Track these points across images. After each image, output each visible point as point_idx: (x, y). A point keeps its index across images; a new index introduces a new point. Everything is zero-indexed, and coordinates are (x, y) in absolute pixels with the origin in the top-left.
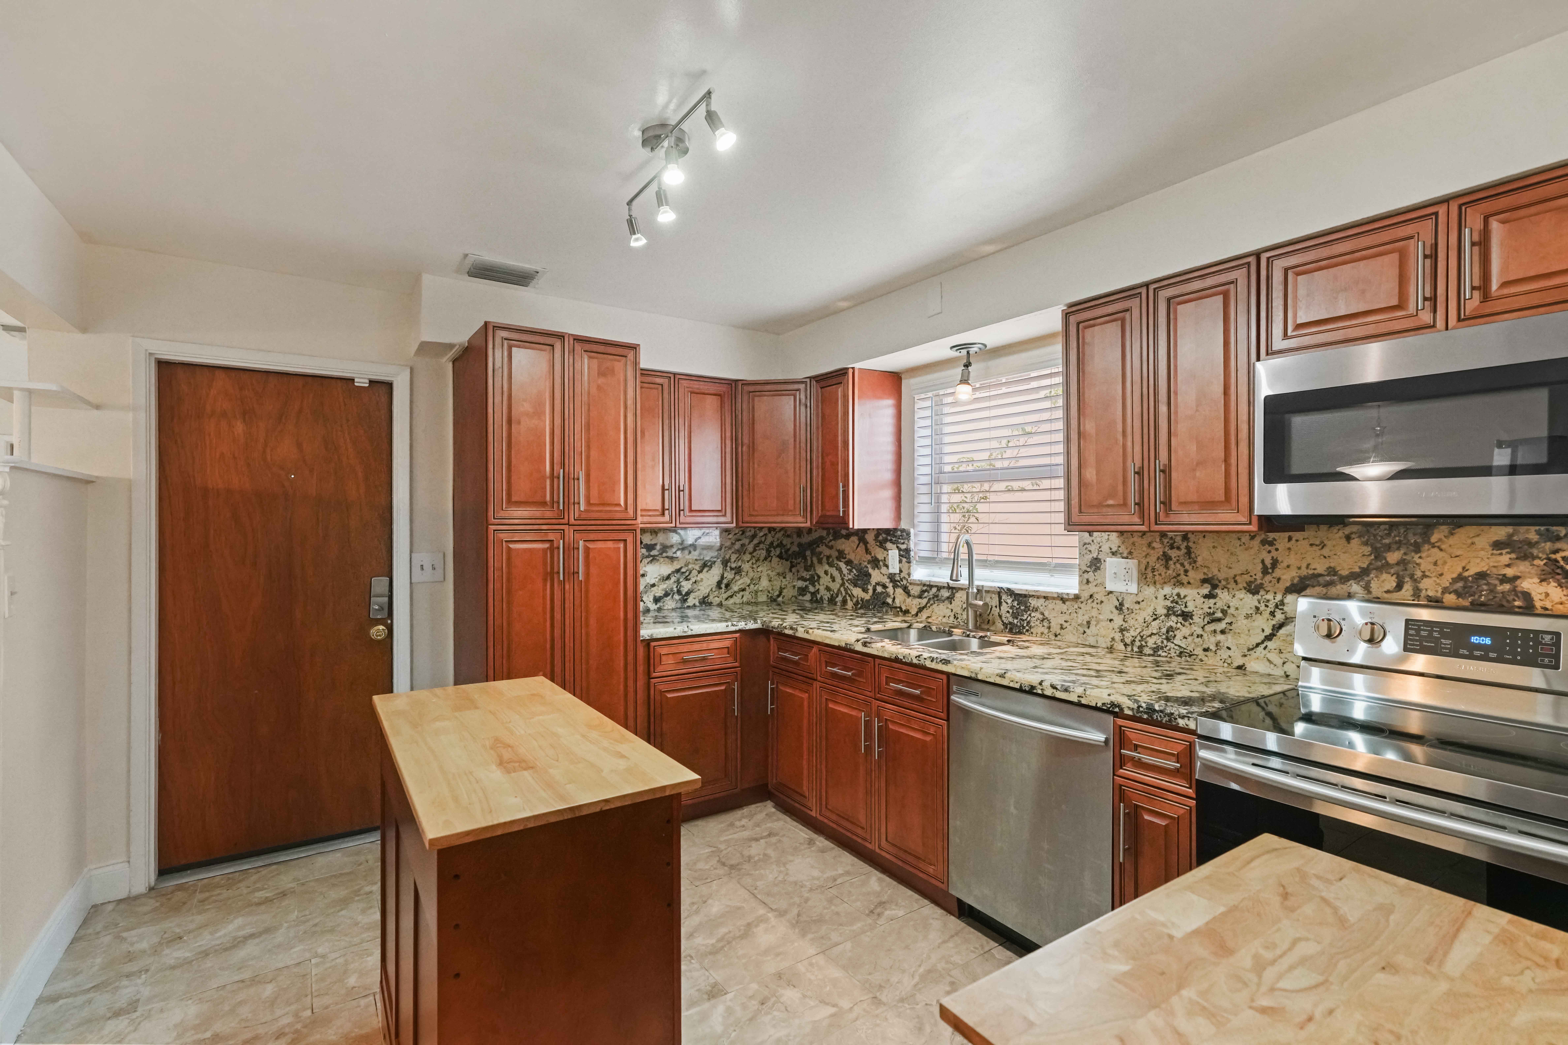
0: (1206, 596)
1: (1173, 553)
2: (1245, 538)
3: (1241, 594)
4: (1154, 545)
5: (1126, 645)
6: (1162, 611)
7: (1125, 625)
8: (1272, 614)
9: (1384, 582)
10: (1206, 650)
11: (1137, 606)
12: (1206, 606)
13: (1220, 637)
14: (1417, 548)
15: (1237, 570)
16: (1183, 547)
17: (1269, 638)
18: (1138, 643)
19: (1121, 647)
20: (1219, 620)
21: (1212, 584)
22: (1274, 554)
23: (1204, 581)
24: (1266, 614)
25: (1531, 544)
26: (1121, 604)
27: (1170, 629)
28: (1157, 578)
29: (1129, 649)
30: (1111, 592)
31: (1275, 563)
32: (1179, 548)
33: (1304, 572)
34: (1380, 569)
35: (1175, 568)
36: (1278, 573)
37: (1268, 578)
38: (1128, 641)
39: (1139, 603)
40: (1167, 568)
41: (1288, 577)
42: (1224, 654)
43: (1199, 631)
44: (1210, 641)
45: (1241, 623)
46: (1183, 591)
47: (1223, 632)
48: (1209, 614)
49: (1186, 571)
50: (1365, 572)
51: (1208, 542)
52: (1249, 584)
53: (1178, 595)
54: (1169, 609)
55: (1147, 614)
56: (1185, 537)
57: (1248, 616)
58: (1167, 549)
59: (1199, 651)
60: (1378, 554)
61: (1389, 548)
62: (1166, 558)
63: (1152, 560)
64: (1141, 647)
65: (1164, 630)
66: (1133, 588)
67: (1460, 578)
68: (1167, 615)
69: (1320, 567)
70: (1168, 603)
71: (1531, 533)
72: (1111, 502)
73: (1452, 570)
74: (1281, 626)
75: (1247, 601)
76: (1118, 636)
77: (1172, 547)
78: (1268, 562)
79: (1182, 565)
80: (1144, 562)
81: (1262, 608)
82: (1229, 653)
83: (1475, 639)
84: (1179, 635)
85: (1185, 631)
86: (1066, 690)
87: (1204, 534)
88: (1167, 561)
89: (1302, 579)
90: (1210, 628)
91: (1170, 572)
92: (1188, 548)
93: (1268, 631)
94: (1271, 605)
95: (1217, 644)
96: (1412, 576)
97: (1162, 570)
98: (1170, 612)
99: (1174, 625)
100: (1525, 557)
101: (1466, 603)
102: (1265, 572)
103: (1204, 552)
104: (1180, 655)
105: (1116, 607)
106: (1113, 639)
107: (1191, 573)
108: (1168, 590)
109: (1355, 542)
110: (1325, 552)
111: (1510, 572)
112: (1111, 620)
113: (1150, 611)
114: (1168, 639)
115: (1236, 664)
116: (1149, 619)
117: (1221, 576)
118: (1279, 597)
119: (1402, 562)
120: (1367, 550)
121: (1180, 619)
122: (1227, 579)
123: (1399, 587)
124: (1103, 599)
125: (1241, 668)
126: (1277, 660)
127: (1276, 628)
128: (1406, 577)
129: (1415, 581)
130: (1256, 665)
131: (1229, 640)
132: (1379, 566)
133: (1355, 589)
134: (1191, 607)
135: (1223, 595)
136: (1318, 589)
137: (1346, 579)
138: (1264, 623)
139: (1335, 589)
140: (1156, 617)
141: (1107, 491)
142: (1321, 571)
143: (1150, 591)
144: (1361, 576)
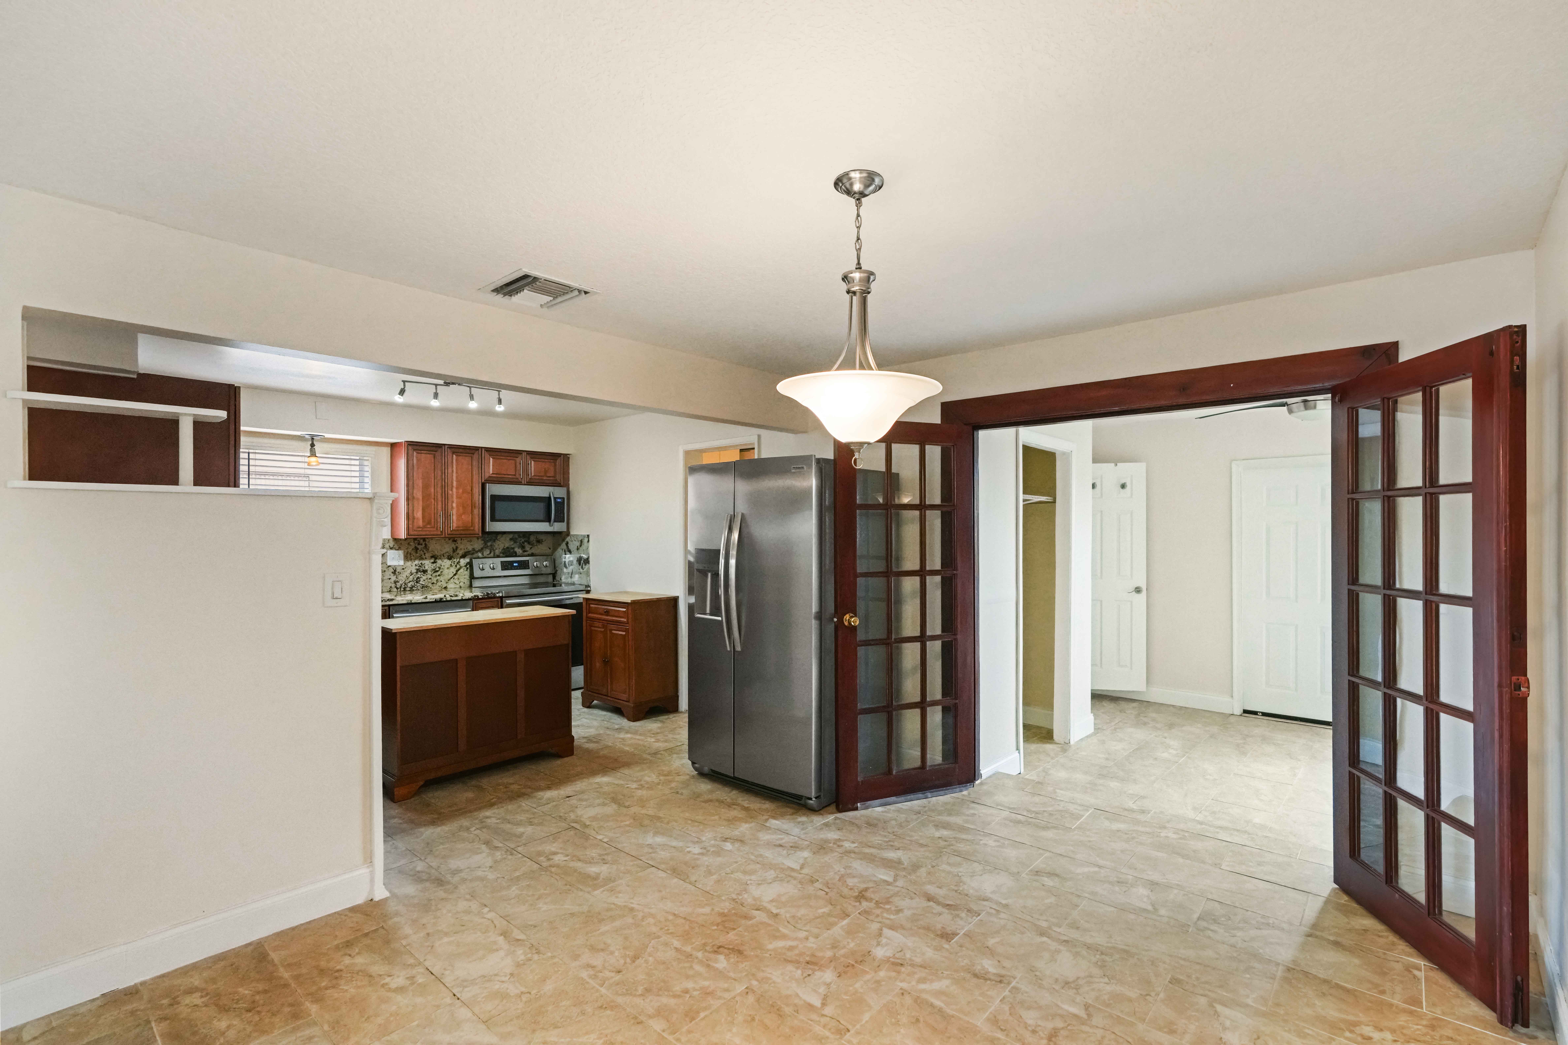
0: (433, 563)
1: (419, 547)
2: (447, 539)
3: (446, 560)
4: (411, 544)
5: (397, 588)
6: (414, 571)
7: (397, 580)
8: (456, 566)
9: (487, 552)
10: (433, 584)
11: (403, 571)
12: (432, 567)
13: (438, 578)
14: (494, 541)
15: (444, 551)
16: (423, 544)
17: (455, 575)
18: (403, 587)
19: (395, 590)
20: (437, 571)
21: (435, 558)
22: (457, 545)
23: (432, 557)
24: (454, 566)
25: (516, 539)
26: (395, 571)
27: (418, 578)
28: (412, 557)
29: (399, 590)
30: (390, 566)
31: (457, 548)
32: (421, 545)
33: (466, 550)
34: (486, 548)
35: (420, 553)
36: (458, 551)
37: (455, 553)
38: (398, 586)
39: (403, 569)
40: (417, 553)
41: (461, 553)
42: (439, 584)
43: (430, 577)
44: (434, 580)
45: (446, 571)
46: (423, 562)
47: (439, 575)
48: (434, 569)
49: (425, 554)
50: (482, 549)
51: (434, 542)
52: (448, 556)
53: (421, 563)
54: (417, 570)
55: (407, 573)
56: (424, 540)
57: (448, 568)
58: (416, 545)
59: (430, 585)
60: (485, 543)
61: (488, 541)
62: (416, 549)
63: (410, 550)
64: (405, 589)
65: (415, 579)
66: (402, 563)
67: (504, 549)
68: (417, 573)
69: (470, 548)
70: (417, 567)
71: (516, 536)
72: (429, 526)
73: (502, 547)
74: (459, 570)
75: (446, 563)
76: (393, 585)
77: (419, 544)
78: (455, 548)
79: (423, 551)
80: (406, 551)
81: (453, 564)
82: (442, 583)
83: (514, 564)
84: (422, 579)
85: (424, 578)
86: (456, 596)
87: (432, 538)
88: (416, 551)
89: (466, 553)
90: (434, 575)
91: (417, 555)
92: (426, 544)
93: (455, 573)
94: (456, 563)
95: (437, 581)
96: (493, 549)
97: (414, 554)
98: (418, 571)
99: (419, 576)
100: (515, 542)
101: (504, 556)
102: (454, 551)
103: (432, 546)
104: (422, 588)
105: (392, 573)
106: (391, 587)
107: (427, 555)
108: (417, 562)
109: (480, 540)
110: (471, 543)
111: (513, 546)
112: (389, 579)
113: (409, 572)
114: (417, 582)
115: (444, 587)
116: (408, 575)
117: (438, 554)
118: (458, 560)
119: (491, 545)
120: (483, 542)
121: (422, 573)
122: (440, 555)
123: (490, 553)
124: (386, 569)
125: (446, 588)
126: (458, 582)
127: (457, 571)
128: (492, 550)
129: (494, 551)
130: (451, 585)
131: (441, 578)
132: (485, 547)
133: (480, 555)
134: (427, 568)
135: (439, 562)
136: (470, 556)
137: (477, 552)
138: (453, 570)
139: (475, 556)
140: (411, 574)
141: (427, 521)
142: (470, 549)
143: (409, 563)
144: (481, 550)
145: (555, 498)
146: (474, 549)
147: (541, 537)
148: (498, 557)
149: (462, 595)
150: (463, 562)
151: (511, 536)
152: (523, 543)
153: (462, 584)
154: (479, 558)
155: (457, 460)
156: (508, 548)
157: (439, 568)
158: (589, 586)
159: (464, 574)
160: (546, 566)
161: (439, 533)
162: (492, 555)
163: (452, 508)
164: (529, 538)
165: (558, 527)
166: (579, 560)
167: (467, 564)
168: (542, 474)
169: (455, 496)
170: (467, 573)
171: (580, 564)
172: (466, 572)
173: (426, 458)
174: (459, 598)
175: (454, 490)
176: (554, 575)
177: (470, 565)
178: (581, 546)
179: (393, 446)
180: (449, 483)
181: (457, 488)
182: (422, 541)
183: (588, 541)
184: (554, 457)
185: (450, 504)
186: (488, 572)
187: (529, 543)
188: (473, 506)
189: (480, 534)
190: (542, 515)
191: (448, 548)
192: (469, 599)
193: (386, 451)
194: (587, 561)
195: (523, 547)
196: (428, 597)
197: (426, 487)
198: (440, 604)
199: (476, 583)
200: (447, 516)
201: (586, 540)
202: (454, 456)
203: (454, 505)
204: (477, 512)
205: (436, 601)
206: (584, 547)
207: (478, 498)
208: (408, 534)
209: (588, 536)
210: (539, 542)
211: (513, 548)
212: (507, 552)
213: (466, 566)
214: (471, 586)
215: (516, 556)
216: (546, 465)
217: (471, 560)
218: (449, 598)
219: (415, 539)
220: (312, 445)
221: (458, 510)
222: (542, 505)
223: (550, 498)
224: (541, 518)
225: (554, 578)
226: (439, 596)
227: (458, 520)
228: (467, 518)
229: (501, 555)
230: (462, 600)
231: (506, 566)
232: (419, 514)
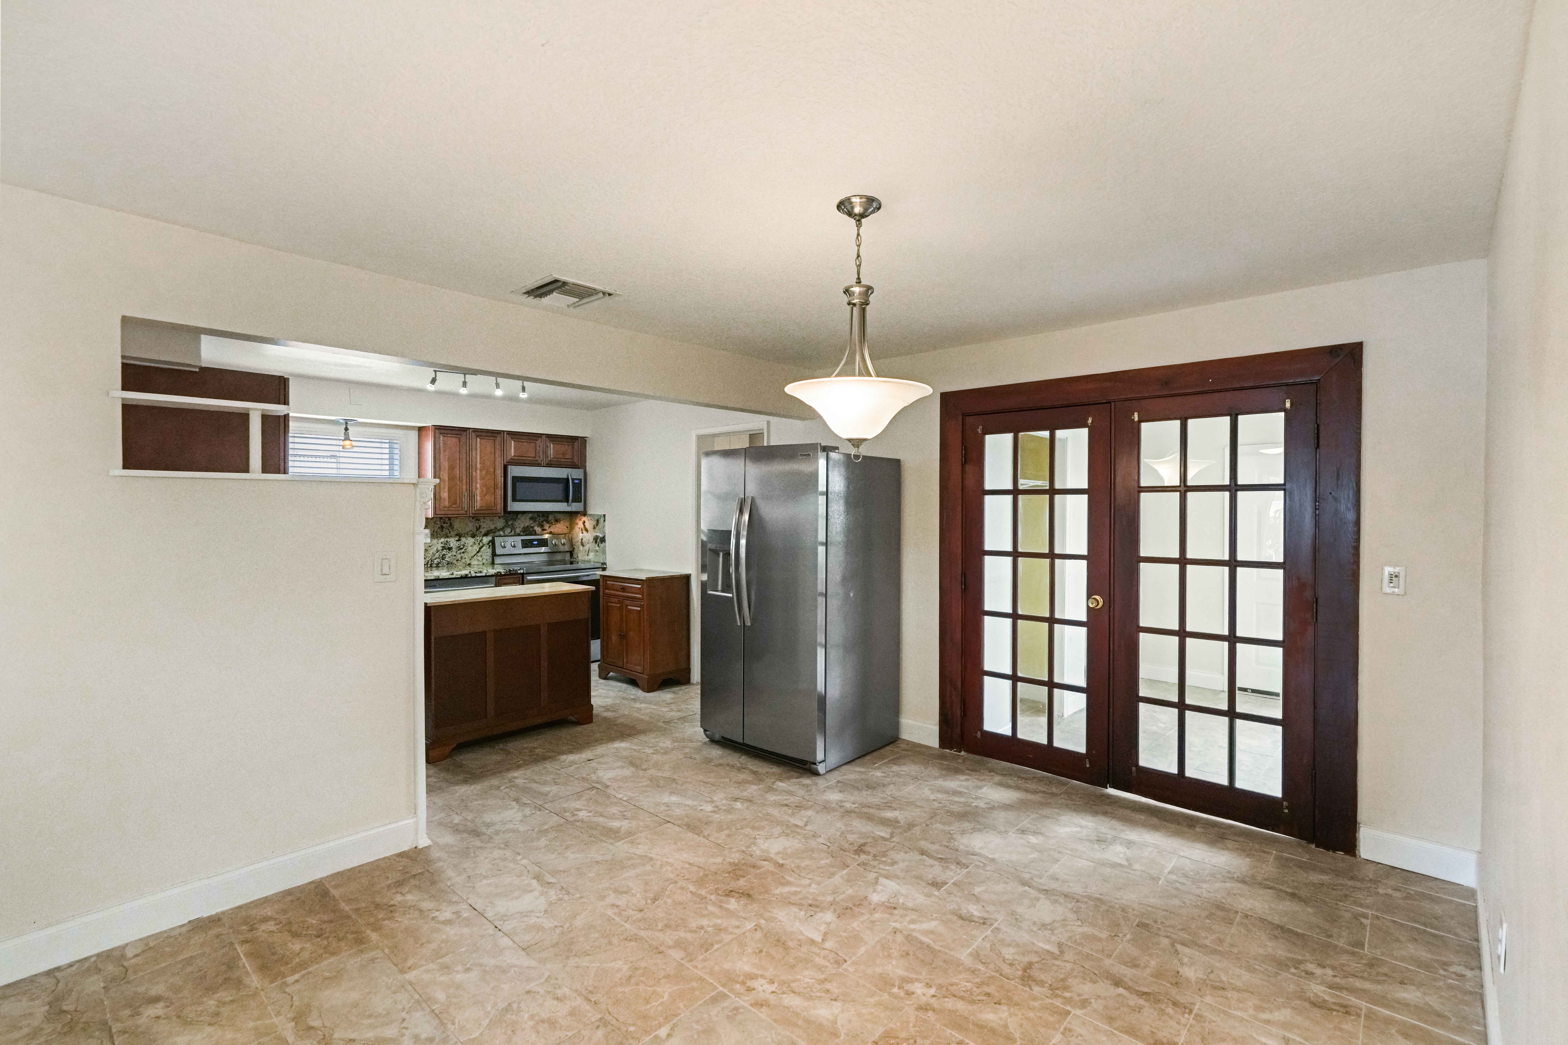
0: (457, 541)
1: (445, 526)
2: (471, 519)
3: (469, 538)
4: (438, 523)
6: (440, 548)
8: (479, 544)
9: (508, 531)
10: (458, 560)
12: (457, 544)
13: (462, 555)
14: (516, 520)
15: (468, 529)
16: (449, 522)
17: (478, 552)
20: (462, 549)
21: (460, 536)
22: (480, 524)
23: (456, 535)
24: (477, 544)
25: (535, 518)
27: (444, 555)
28: (439, 536)
31: (480, 526)
32: (447, 523)
33: (488, 529)
35: (445, 531)
36: (481, 530)
37: (478, 532)
40: (442, 531)
41: (483, 531)
42: (463, 560)
43: (455, 554)
44: (459, 557)
45: (470, 548)
46: (448, 540)
47: (463, 553)
48: (458, 547)
49: (450, 532)
50: (504, 528)
51: (458, 520)
52: (472, 534)
54: (443, 547)
56: (449, 519)
57: (471, 546)
58: (443, 524)
59: (455, 562)
60: (507, 522)
61: (509, 520)
62: (442, 527)
63: (436, 529)
64: (431, 565)
65: (442, 556)
66: (428, 540)
67: (524, 528)
68: (442, 550)
70: (443, 545)
71: (535, 515)
72: (454, 506)
73: (522, 526)
74: (482, 547)
75: (470, 541)
77: (445, 523)
78: (478, 526)
79: (448, 530)
80: (433, 529)
81: (476, 542)
82: (466, 560)
83: (534, 542)
84: (447, 556)
85: (449, 555)
86: (481, 572)
87: (456, 518)
88: (442, 529)
89: (488, 531)
90: (459, 552)
91: (443, 533)
92: (451, 523)
93: (478, 550)
94: (479, 541)
95: (461, 558)
97: (440, 532)
98: (444, 548)
99: (445, 553)
100: (535, 521)
101: (524, 534)
102: (477, 530)
103: (457, 525)
104: (448, 564)
107: (452, 533)
108: (442, 540)
109: (502, 519)
110: (494, 522)
111: (532, 525)
113: (435, 549)
114: (443, 559)
116: (435, 552)
117: (462, 533)
118: (481, 538)
119: (512, 524)
120: (504, 521)
121: (448, 550)
122: (464, 534)
123: (511, 531)
125: (469, 564)
126: (480, 559)
127: (480, 548)
128: (513, 528)
129: (515, 530)
130: (474, 562)
131: (465, 555)
132: (507, 526)
133: (502, 533)
134: (452, 545)
135: (463, 539)
136: (492, 534)
137: (499, 530)
138: (476, 548)
139: (498, 534)
140: (438, 551)
141: (453, 502)
142: (493, 528)
143: (435, 541)
144: (502, 529)
145: (573, 479)
146: (496, 528)
147: (559, 516)
148: (519, 535)
149: (485, 571)
150: (486, 540)
151: (530, 515)
152: (542, 522)
153: (484, 561)
154: (500, 536)
155: (480, 443)
156: (527, 527)
157: (464, 545)
158: (604, 564)
159: (487, 552)
160: (564, 544)
161: (464, 512)
162: (513, 533)
163: (476, 489)
164: (548, 517)
165: (575, 507)
166: (596, 539)
167: (490, 541)
168: (561, 456)
169: (478, 477)
170: (490, 551)
171: (596, 542)
172: (488, 550)
173: (452, 441)
174: (484, 574)
175: (478, 472)
176: (571, 553)
177: (492, 543)
178: (597, 525)
179: (420, 429)
180: (474, 465)
181: (481, 470)
182: (447, 519)
183: (604, 521)
184: (572, 439)
185: (474, 485)
186: (509, 550)
187: (548, 522)
188: (495, 486)
189: (502, 514)
190: (560, 495)
191: (471, 526)
192: (492, 576)
193: (414, 435)
194: (603, 540)
195: (542, 526)
196: (455, 573)
197: (452, 468)
198: (467, 579)
199: (498, 560)
200: (472, 497)
201: (602, 519)
202: (478, 439)
203: (478, 486)
204: (500, 493)
205: (462, 577)
206: (600, 525)
207: (500, 480)
208: (435, 513)
209: (604, 515)
210: (557, 521)
211: (533, 527)
212: (527, 531)
213: (488, 544)
214: (493, 563)
215: (536, 534)
216: (565, 448)
217: (493, 538)
218: (474, 575)
219: (441, 518)
220: (346, 429)
221: (482, 491)
222: (561, 486)
223: (567, 479)
224: (560, 498)
225: (571, 555)
226: (464, 572)
227: (481, 500)
228: (489, 498)
229: (522, 533)
230: (486, 576)
231: (526, 544)
232: (445, 495)
